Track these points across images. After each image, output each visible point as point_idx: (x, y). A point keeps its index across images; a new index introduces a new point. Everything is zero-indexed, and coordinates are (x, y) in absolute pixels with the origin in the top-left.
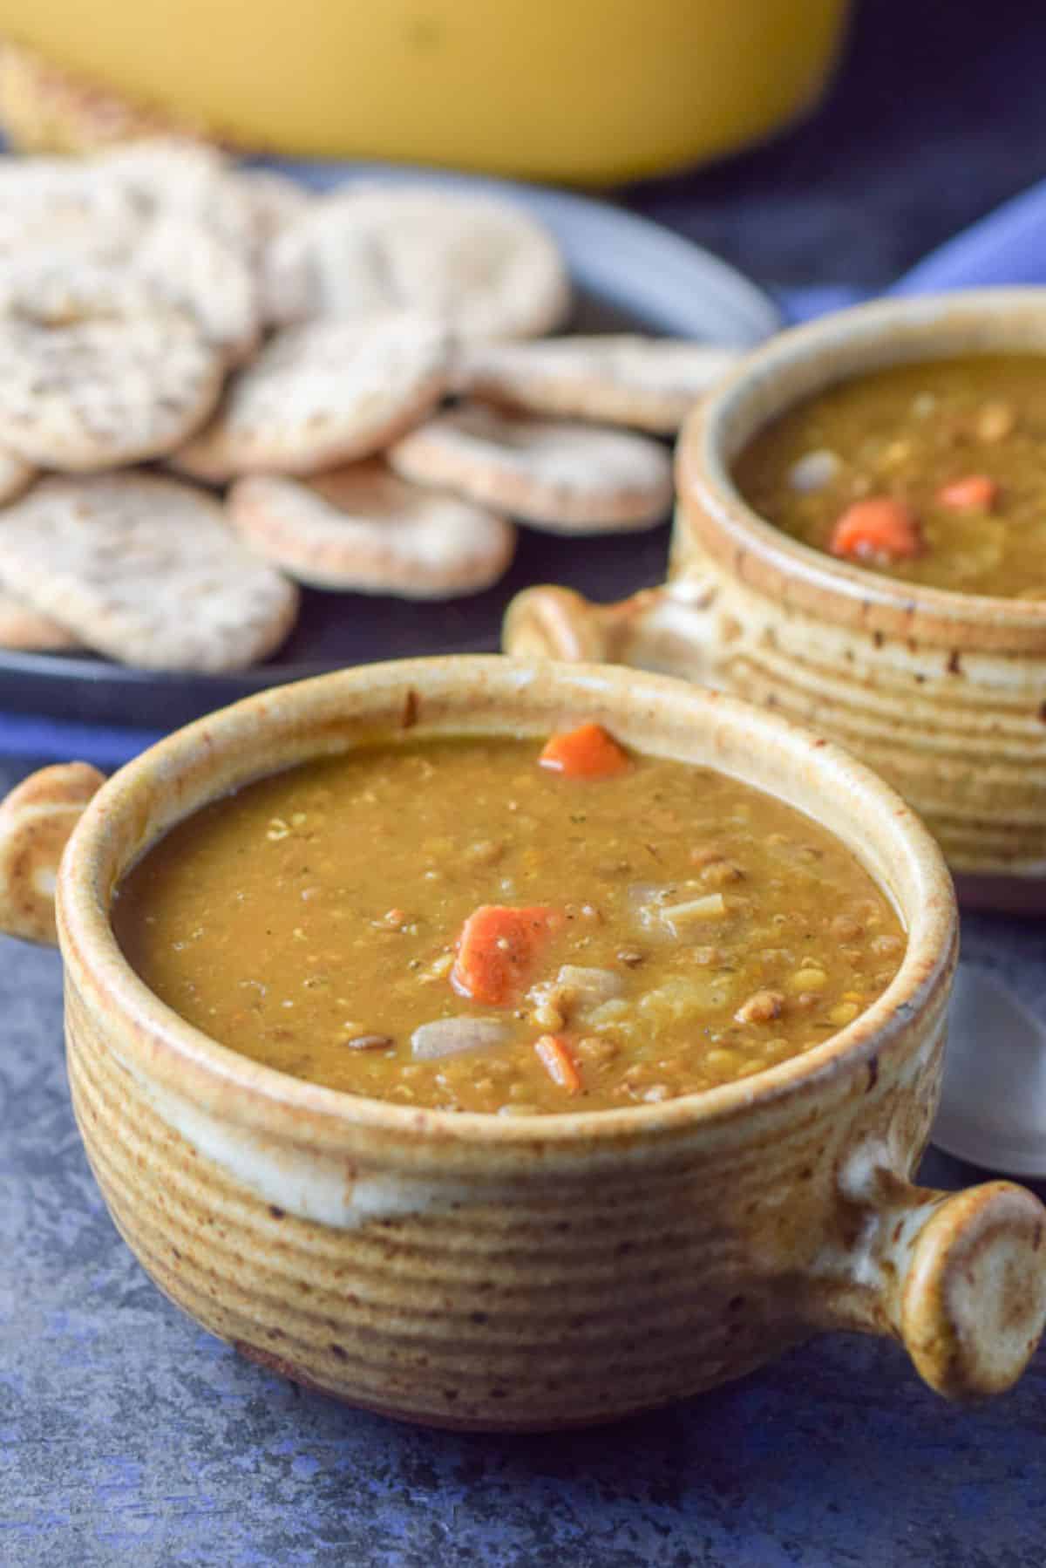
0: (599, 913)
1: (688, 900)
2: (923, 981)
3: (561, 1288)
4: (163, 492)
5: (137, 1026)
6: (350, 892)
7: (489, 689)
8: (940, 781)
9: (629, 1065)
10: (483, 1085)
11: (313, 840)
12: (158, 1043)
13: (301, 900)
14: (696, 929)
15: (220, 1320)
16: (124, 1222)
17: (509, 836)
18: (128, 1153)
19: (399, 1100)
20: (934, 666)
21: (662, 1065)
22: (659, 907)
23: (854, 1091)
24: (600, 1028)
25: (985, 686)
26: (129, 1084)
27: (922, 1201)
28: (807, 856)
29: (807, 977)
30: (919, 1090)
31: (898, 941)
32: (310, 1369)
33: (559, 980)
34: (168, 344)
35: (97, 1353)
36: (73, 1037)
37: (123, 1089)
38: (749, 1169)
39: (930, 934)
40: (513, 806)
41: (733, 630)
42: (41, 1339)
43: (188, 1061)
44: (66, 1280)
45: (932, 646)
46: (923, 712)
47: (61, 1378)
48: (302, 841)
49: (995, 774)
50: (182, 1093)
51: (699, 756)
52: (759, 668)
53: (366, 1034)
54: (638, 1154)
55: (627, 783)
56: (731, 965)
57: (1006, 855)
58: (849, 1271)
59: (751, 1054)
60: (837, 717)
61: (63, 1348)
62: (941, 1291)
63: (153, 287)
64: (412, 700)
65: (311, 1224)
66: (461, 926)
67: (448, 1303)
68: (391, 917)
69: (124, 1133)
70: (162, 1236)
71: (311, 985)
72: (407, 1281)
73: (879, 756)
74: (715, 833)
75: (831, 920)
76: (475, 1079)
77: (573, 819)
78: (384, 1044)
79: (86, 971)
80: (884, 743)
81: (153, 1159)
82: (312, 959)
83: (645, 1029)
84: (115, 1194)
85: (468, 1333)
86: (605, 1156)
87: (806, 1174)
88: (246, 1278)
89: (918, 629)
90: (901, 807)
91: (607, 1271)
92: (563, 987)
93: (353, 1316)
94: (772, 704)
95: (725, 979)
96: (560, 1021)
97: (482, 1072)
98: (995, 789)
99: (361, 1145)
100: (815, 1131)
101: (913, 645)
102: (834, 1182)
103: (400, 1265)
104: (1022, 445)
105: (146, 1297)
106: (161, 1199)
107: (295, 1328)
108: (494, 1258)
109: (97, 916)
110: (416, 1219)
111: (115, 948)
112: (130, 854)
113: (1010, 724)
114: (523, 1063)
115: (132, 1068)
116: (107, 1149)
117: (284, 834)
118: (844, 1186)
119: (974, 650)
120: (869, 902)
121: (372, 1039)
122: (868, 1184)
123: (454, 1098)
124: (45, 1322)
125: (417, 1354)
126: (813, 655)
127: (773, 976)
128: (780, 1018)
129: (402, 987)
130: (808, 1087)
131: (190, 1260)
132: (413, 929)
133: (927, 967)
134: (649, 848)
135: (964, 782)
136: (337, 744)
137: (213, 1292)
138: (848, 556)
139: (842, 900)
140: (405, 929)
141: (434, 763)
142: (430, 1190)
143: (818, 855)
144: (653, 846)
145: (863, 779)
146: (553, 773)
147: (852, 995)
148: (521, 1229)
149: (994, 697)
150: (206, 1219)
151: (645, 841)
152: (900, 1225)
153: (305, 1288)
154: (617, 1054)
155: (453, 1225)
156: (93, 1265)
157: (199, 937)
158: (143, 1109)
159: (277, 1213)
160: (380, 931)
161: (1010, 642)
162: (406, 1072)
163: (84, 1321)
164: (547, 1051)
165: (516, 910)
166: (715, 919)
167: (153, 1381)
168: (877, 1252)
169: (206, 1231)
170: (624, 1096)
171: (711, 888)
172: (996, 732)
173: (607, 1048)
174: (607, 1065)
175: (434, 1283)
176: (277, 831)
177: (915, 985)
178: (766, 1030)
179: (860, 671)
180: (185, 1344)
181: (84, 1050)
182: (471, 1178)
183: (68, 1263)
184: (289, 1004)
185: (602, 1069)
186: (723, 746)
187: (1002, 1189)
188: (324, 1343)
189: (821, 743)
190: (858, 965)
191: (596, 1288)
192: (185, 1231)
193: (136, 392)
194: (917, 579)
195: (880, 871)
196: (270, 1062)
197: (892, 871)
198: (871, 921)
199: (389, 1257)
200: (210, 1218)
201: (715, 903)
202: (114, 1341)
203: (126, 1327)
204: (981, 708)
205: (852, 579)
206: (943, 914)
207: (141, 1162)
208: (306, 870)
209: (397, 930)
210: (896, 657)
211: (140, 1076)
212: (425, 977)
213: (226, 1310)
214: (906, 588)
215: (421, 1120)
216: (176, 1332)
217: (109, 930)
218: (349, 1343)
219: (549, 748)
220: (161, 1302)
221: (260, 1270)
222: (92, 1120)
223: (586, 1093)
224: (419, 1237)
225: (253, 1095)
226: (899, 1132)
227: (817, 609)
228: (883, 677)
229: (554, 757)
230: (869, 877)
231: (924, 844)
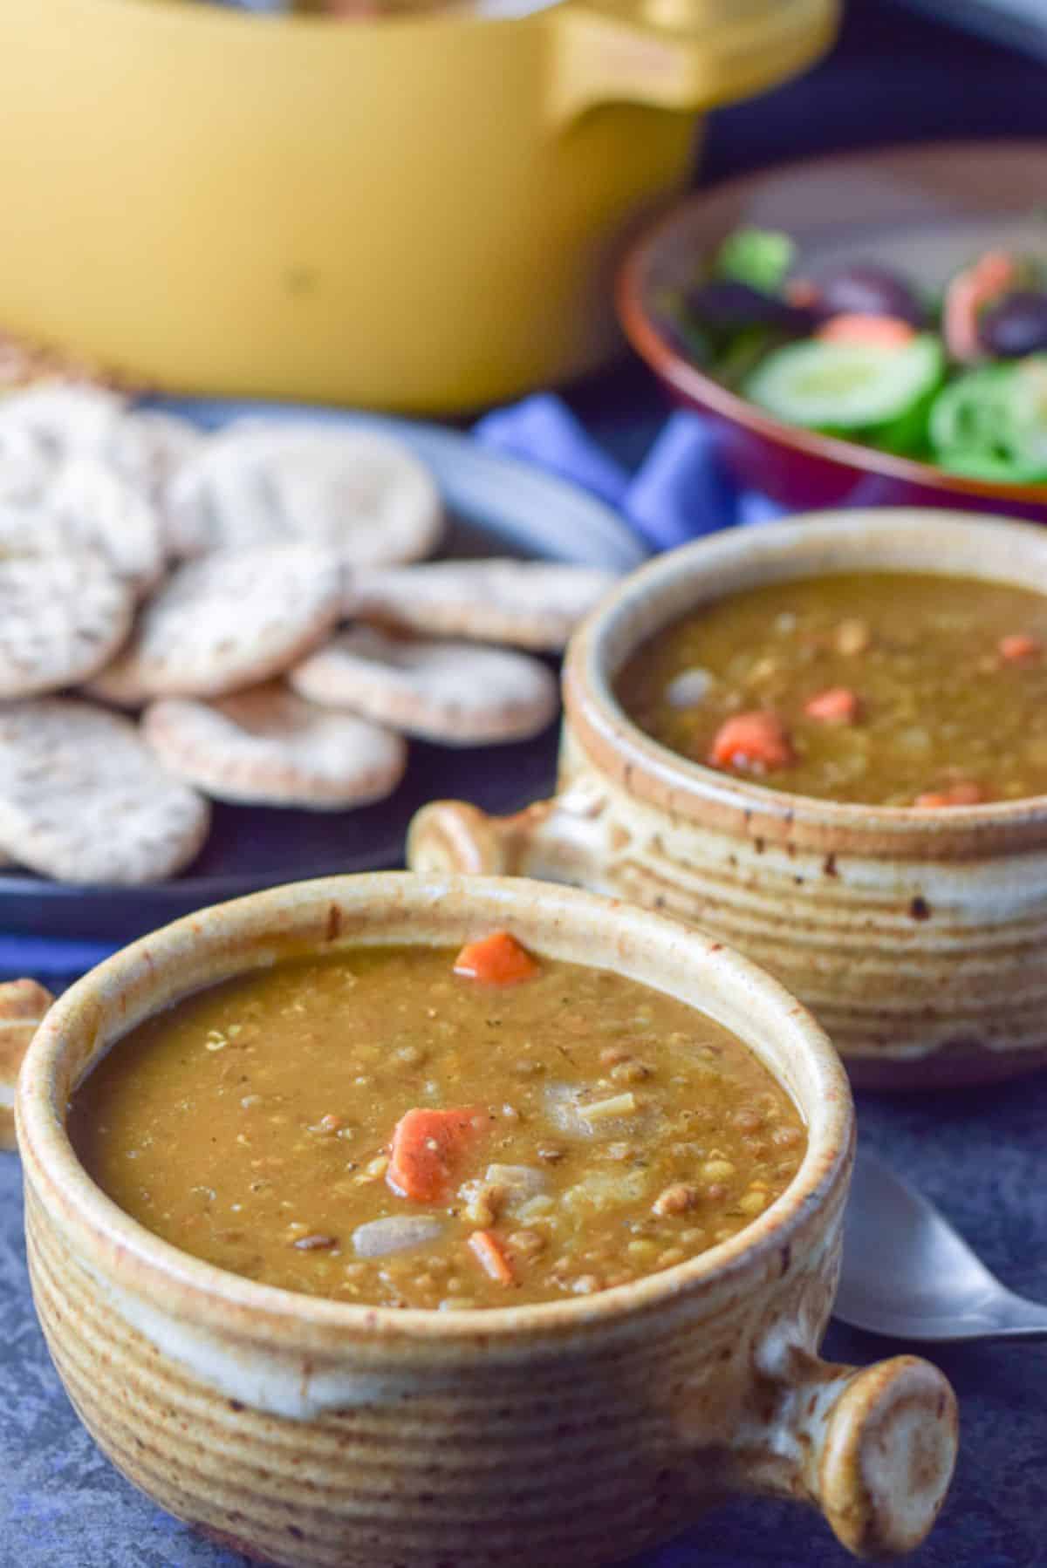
0: (520, 1114)
1: (601, 1099)
2: (827, 1171)
3: (502, 1469)
4: (82, 716)
5: (100, 1235)
6: (285, 1099)
7: (405, 902)
8: (818, 973)
9: (556, 1258)
10: (422, 1281)
11: (250, 1050)
12: (121, 1251)
13: (241, 1108)
14: (610, 1127)
15: (181, 1503)
16: (88, 1414)
17: (430, 1041)
18: (92, 1352)
19: (345, 1297)
20: (812, 868)
21: (588, 1256)
22: (575, 1106)
23: (769, 1276)
24: (528, 1222)
25: (859, 886)
26: (93, 1288)
27: (834, 1376)
28: (707, 1053)
29: (716, 1168)
30: (824, 1271)
31: (798, 1132)
32: (268, 1549)
33: (487, 1178)
34: (83, 579)
35: (61, 1532)
36: (35, 1242)
37: (85, 1292)
38: (676, 1352)
39: (831, 1127)
40: (432, 1013)
41: (622, 837)
42: (8, 1521)
43: (150, 1267)
44: (27, 1464)
45: (810, 851)
46: (802, 911)
47: (29, 1558)
48: (238, 1051)
49: (870, 966)
50: (144, 1295)
51: (602, 960)
52: (647, 873)
53: (311, 1233)
54: (575, 1343)
55: (535, 988)
56: (644, 1159)
57: (880, 1040)
58: (767, 1442)
59: (669, 1243)
60: (722, 916)
61: (29, 1529)
62: (856, 1462)
63: (66, 526)
64: (335, 914)
65: (269, 1416)
66: (392, 1129)
67: (398, 1485)
68: (327, 1122)
69: (88, 1333)
70: (125, 1427)
71: (256, 1188)
72: (362, 1467)
73: (763, 952)
74: (619, 1034)
75: (734, 1113)
76: (415, 1275)
77: (489, 1023)
78: (329, 1244)
79: (49, 1182)
80: (766, 940)
81: (117, 1357)
82: (255, 1163)
83: (569, 1222)
84: (80, 1389)
85: (417, 1512)
86: (545, 1347)
87: (726, 1354)
88: (207, 1465)
89: (797, 836)
90: (795, 1006)
91: (544, 1452)
92: (492, 1185)
93: (308, 1499)
94: (660, 904)
95: (638, 1173)
96: (491, 1218)
97: (421, 1268)
98: (870, 981)
99: (316, 1343)
100: (733, 1317)
101: (791, 850)
102: (752, 1362)
103: (354, 1452)
104: (878, 658)
105: (105, 1477)
106: (125, 1394)
107: (254, 1511)
108: (441, 1443)
109: (56, 1130)
110: (369, 1409)
111: (75, 1160)
112: (82, 1067)
113: (883, 920)
114: (458, 1257)
115: (97, 1274)
116: (71, 1348)
117: (222, 1044)
118: (760, 1364)
119: (849, 854)
120: (767, 1095)
121: (317, 1239)
122: (782, 1361)
123: (399, 1295)
124: (10, 1503)
125: (368, 1533)
126: (699, 862)
127: (684, 1169)
128: (694, 1209)
129: (341, 1188)
130: (728, 1275)
131: (153, 1450)
132: (348, 1133)
133: (830, 1158)
134: (562, 1050)
135: (840, 974)
136: (266, 958)
137: (176, 1478)
138: (725, 766)
139: (743, 1094)
140: (340, 1133)
141: (355, 973)
142: (381, 1382)
143: (717, 1051)
144: (565, 1048)
145: (759, 980)
146: (468, 981)
147: (757, 1184)
148: (464, 1416)
149: (866, 896)
150: (168, 1413)
151: (556, 1042)
152: (814, 1399)
153: (264, 1474)
154: (545, 1247)
155: (403, 1415)
156: (52, 1449)
157: (148, 1145)
158: (107, 1311)
159: (236, 1406)
160: (316, 1135)
161: (882, 846)
162: (351, 1270)
163: (46, 1503)
164: (479, 1243)
165: (442, 1112)
166: (628, 1115)
167: (115, 1557)
168: (794, 1424)
169: (168, 1423)
170: (555, 1287)
171: (621, 1087)
172: (869, 927)
173: (534, 1243)
174: (537, 1258)
175: (385, 1468)
176: (215, 1043)
177: (820, 1176)
178: (680, 1220)
179: (743, 874)
180: (143, 1521)
181: (47, 1254)
182: (420, 1371)
183: (28, 1448)
184: (237, 1208)
185: (532, 1262)
186: (625, 950)
187: (908, 1363)
188: (281, 1525)
189: (717, 947)
190: (763, 1155)
191: (536, 1468)
192: (148, 1423)
193: (55, 624)
194: (793, 789)
195: (778, 1067)
196: (223, 1264)
197: (789, 1066)
198: (772, 1113)
199: (343, 1444)
200: (171, 1411)
201: (626, 1100)
202: (76, 1521)
203: (86, 1506)
204: (855, 906)
205: (734, 790)
206: (841, 1107)
207: (105, 1360)
208: (244, 1079)
209: (333, 1133)
210: (776, 860)
211: (105, 1282)
212: (361, 1179)
213: (188, 1495)
214: (786, 798)
215: (372, 1318)
216: (135, 1510)
217: (67, 1143)
218: (306, 1525)
219: (463, 957)
220: (118, 1482)
221: (221, 1458)
222: (56, 1319)
223: (519, 1285)
224: (370, 1425)
225: (213, 1299)
226: (808, 1311)
227: (701, 818)
228: (764, 880)
229: (465, 965)
230: (767, 1071)
231: (818, 1041)
